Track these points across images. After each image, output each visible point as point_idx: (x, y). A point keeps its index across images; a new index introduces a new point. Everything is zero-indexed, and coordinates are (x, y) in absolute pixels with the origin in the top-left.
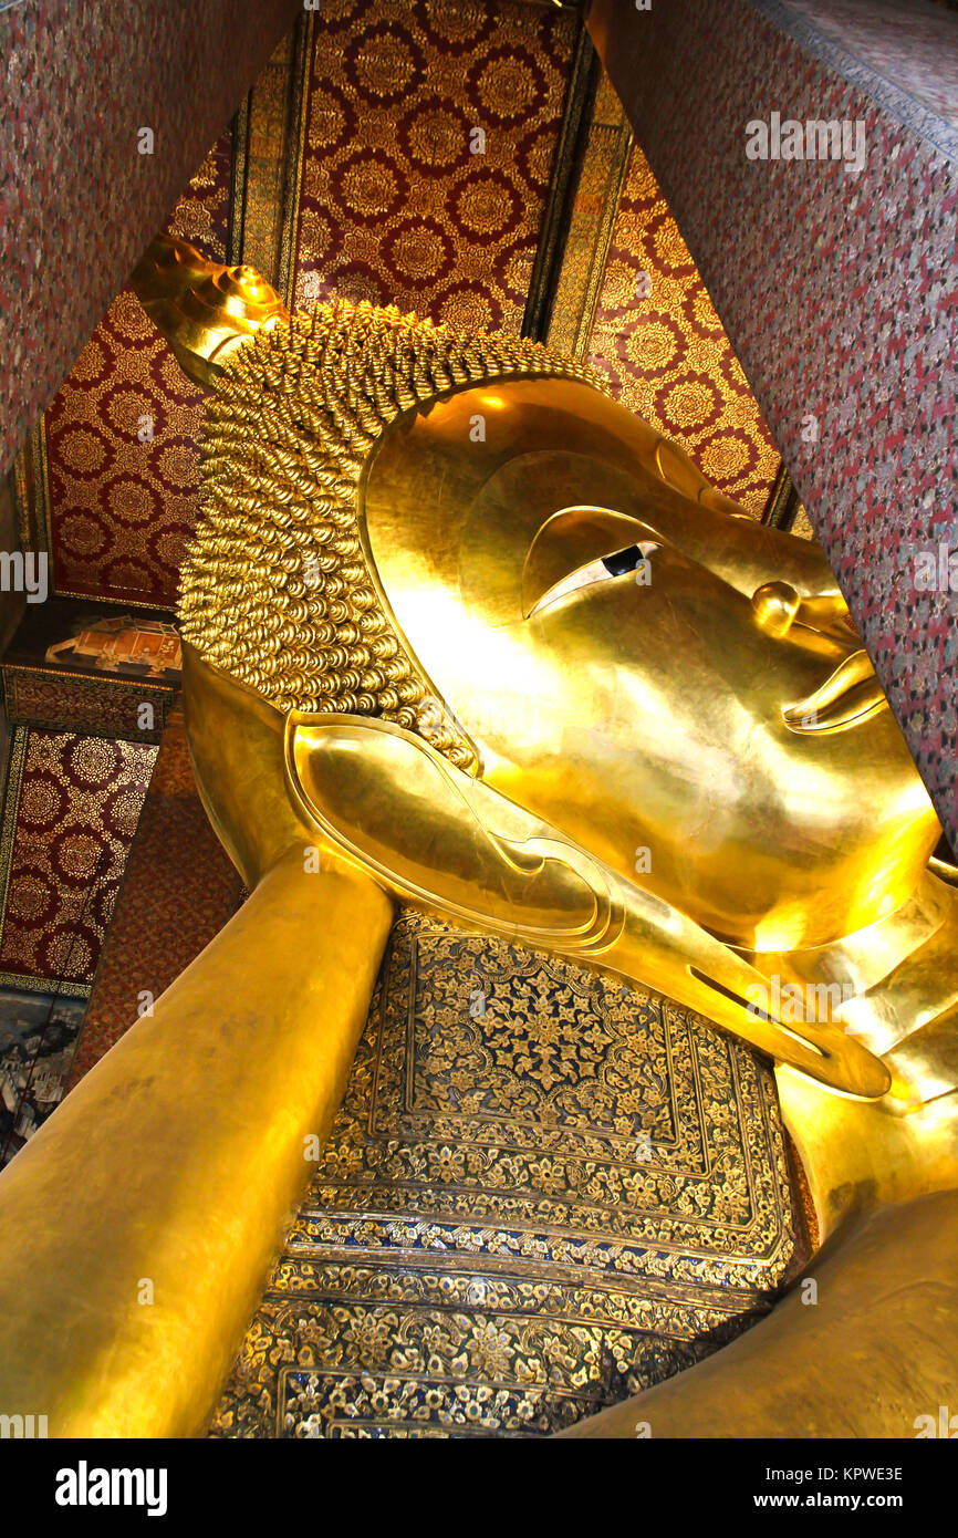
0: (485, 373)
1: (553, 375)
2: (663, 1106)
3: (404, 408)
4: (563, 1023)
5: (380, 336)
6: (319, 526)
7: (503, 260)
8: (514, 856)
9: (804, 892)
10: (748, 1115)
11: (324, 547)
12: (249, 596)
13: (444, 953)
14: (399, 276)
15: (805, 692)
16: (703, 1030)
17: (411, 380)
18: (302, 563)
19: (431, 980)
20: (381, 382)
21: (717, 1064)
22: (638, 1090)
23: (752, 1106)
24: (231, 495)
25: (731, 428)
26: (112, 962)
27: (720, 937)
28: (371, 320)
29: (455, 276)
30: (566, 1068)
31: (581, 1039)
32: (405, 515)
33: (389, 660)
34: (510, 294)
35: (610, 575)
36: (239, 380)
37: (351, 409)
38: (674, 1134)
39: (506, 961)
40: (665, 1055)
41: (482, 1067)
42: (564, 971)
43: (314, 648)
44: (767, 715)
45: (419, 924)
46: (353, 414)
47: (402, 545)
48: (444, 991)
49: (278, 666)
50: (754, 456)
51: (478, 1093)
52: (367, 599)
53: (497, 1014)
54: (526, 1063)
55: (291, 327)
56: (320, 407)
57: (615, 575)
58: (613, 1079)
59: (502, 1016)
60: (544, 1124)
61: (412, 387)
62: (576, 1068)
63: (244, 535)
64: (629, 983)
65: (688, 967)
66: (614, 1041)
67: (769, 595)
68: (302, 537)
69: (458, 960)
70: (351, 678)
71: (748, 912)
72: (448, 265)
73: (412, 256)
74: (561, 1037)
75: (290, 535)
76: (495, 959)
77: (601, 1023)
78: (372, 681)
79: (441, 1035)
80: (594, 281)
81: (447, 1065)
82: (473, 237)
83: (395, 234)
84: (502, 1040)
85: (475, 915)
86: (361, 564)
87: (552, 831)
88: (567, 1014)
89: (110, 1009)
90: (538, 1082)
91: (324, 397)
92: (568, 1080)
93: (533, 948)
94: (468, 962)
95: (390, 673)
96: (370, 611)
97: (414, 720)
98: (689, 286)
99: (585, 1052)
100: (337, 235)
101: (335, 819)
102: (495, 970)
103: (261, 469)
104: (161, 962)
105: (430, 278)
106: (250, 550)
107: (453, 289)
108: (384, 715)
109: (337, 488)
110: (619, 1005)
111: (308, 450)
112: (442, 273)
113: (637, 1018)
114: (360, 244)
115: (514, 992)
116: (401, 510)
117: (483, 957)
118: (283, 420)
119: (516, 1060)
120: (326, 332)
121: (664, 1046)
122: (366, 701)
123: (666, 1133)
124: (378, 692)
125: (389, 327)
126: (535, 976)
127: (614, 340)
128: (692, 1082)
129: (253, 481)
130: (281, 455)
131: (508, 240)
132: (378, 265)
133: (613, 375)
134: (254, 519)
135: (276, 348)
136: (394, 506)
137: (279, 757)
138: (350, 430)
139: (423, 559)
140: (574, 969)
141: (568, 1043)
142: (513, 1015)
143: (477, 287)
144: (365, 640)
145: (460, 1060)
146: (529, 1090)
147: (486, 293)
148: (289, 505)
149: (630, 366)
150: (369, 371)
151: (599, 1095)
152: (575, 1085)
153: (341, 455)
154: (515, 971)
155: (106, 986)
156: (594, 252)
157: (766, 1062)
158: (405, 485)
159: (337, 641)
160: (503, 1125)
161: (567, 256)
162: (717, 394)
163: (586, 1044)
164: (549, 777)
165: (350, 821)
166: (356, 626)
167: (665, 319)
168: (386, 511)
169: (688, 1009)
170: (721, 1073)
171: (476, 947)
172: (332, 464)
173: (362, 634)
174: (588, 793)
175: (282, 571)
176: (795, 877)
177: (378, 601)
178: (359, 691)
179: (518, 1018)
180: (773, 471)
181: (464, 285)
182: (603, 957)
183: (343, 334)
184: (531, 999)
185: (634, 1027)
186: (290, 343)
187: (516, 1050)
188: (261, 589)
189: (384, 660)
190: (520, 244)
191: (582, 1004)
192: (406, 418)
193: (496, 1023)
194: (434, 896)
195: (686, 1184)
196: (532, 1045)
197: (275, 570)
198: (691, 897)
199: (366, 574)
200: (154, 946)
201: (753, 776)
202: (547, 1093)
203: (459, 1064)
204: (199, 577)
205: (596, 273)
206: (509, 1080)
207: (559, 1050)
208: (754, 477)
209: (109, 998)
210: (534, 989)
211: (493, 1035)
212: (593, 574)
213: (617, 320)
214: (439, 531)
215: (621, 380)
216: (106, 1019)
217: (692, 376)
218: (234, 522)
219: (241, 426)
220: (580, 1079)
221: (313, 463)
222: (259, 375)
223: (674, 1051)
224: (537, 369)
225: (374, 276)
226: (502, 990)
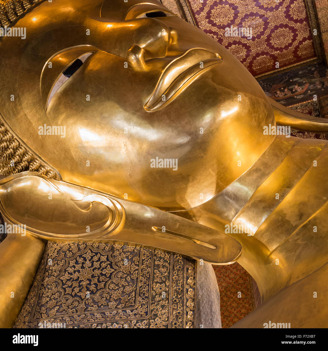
2: (132, 292)
4: (94, 269)
8: (81, 206)
13: (55, 255)
16: (160, 253)
21: (163, 266)
22: (122, 288)
30: (92, 287)
31: (101, 273)
38: (135, 303)
39: (76, 250)
40: (137, 270)
41: (60, 296)
42: (98, 247)
48: (52, 270)
51: (56, 307)
53: (69, 273)
54: (77, 290)
58: (112, 286)
59: (71, 273)
60: (78, 313)
65: (153, 228)
66: (116, 270)
69: (59, 256)
74: (93, 275)
76: (71, 251)
77: (111, 265)
79: (48, 288)
81: (48, 299)
84: (69, 283)
88: (96, 265)
90: (80, 296)
92: (92, 293)
93: (87, 241)
94: (62, 255)
99: (102, 278)
102: (71, 255)
110: (120, 254)
113: (128, 257)
115: (77, 262)
117: (68, 252)
119: (73, 290)
121: (138, 266)
123: (132, 303)
126: (86, 253)
128: (149, 278)
141: (95, 277)
145: (53, 296)
146: (76, 300)
154: (78, 254)
160: (62, 318)
163: (103, 275)
171: (65, 249)
182: (112, 237)
184: (83, 263)
187: (74, 286)
193: (68, 277)
195: (137, 322)
196: (80, 282)
202: (82, 300)
203: (52, 298)
206: (69, 299)
207: (91, 281)
210: (85, 259)
211: (66, 282)
212: (61, 81)
220: (97, 290)
223: (143, 267)
226: (72, 263)
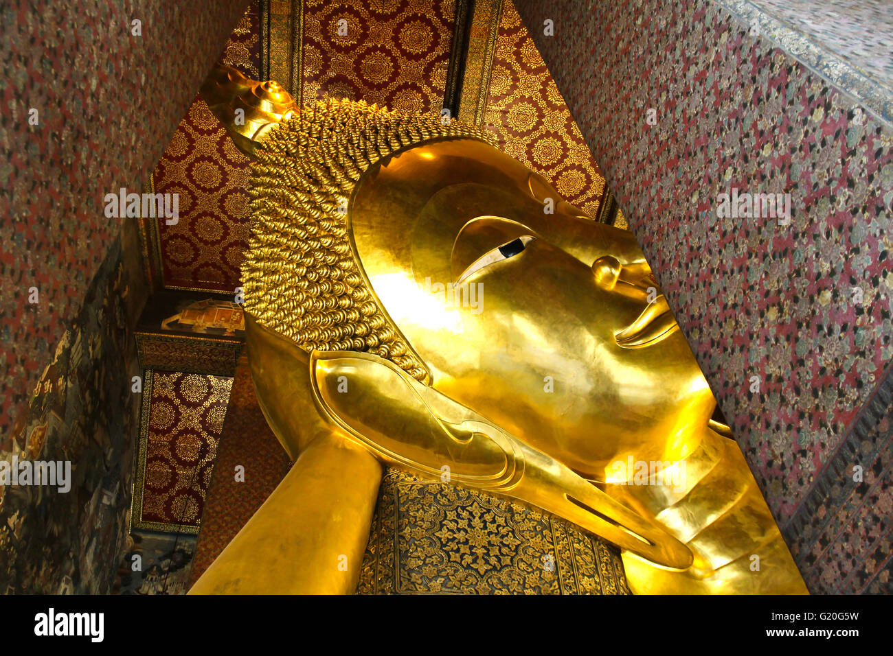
0: (421, 138)
1: (463, 137)
2: (554, 581)
3: (373, 162)
4: (490, 533)
5: (356, 119)
6: (324, 237)
7: (428, 70)
8: (454, 432)
9: (634, 445)
10: (606, 584)
11: (328, 249)
12: (284, 281)
13: (415, 494)
14: (365, 82)
15: (628, 323)
16: (576, 533)
17: (376, 145)
18: (315, 260)
19: (407, 511)
20: (358, 147)
21: (586, 553)
22: (538, 572)
23: (609, 578)
24: (270, 221)
25: (574, 164)
26: (211, 511)
27: (584, 476)
28: (350, 110)
29: (400, 81)
30: (493, 561)
31: (502, 543)
32: (377, 227)
33: (371, 316)
34: (434, 90)
35: (504, 257)
36: (271, 151)
37: (340, 165)
39: (452, 497)
40: (553, 550)
41: (441, 562)
42: (489, 501)
43: (326, 311)
44: (604, 338)
45: (398, 477)
46: (341, 167)
47: (376, 246)
48: (415, 517)
49: (304, 324)
50: (589, 181)
51: (440, 579)
52: (356, 280)
53: (449, 530)
54: (469, 559)
55: (301, 116)
56: (321, 164)
57: (507, 257)
58: (522, 565)
59: (452, 531)
61: (377, 149)
62: (499, 560)
63: (279, 245)
64: (529, 507)
65: (565, 495)
66: (522, 542)
67: (602, 264)
68: (314, 244)
69: (423, 498)
70: (349, 329)
71: (599, 459)
72: (396, 74)
73: (373, 70)
74: (489, 542)
75: (307, 243)
76: (446, 496)
77: (513, 532)
78: (362, 330)
79: (415, 544)
80: (485, 79)
81: (420, 563)
82: (410, 56)
83: (362, 57)
84: (453, 545)
85: (432, 470)
86: (351, 259)
87: (476, 415)
88: (491, 527)
89: (212, 540)
90: (476, 570)
91: (324, 158)
92: (495, 568)
93: (469, 488)
94: (429, 498)
95: (372, 324)
96: (358, 287)
97: (389, 352)
98: (543, 79)
99: (504, 550)
100: (327, 60)
101: (342, 414)
102: (446, 502)
103: (287, 204)
104: (242, 510)
105: (384, 82)
106: (283, 254)
107: (399, 89)
108: (370, 351)
109: (334, 213)
110: (523, 520)
111: (315, 190)
112: (392, 79)
113: (535, 528)
114: (342, 64)
115: (459, 516)
116: (374, 224)
117: (439, 495)
118: (299, 173)
119: (462, 557)
120: (323, 118)
121: (553, 544)
122: (359, 342)
124: (366, 336)
125: (361, 113)
126: (471, 505)
127: (499, 115)
128: (571, 565)
129: (283, 211)
130: (299, 195)
131: (430, 57)
132: (353, 76)
133: (500, 136)
134: (284, 234)
135: (293, 129)
136: (370, 222)
137: (307, 379)
138: (339, 177)
139: (389, 253)
140: (495, 500)
141: (494, 545)
142: (459, 530)
143: (414, 87)
144: (356, 305)
145: (428, 559)
146: (471, 575)
147: (419, 90)
148: (305, 225)
149: (510, 130)
150: (350, 141)
151: (514, 576)
152: (499, 571)
153: (336, 192)
154: (458, 503)
155: (208, 526)
156: (484, 61)
157: (616, 551)
158: (376, 209)
159: (339, 307)
161: (468, 64)
162: (564, 144)
163: (505, 545)
164: (473, 384)
165: (354, 416)
166: (350, 297)
167: (530, 100)
168: (365, 225)
169: (567, 521)
170: (588, 559)
171: (434, 490)
172: (331, 198)
173: (354, 302)
174: (497, 392)
175: (303, 266)
176: (628, 436)
177: (363, 281)
178: (354, 337)
179: (462, 531)
180: (601, 190)
181: (406, 86)
182: (512, 492)
183: (333, 119)
184: (470, 520)
185: (534, 534)
186: (301, 126)
187: (462, 551)
188: (291, 277)
189: (368, 317)
190: (439, 59)
191: (501, 521)
192: (374, 168)
193: (449, 535)
194: (406, 460)
196: (471, 547)
197: (299, 265)
198: (564, 451)
199: (354, 265)
200: (237, 500)
201: (600, 376)
202: (482, 576)
203: (427, 562)
204: (252, 272)
205: (486, 74)
206: (458, 570)
207: (488, 550)
208: (590, 194)
209: (211, 533)
210: (471, 513)
211: (447, 542)
212: (494, 257)
213: (500, 102)
214: (398, 236)
215: (505, 139)
216: (209, 546)
217: (548, 134)
218: (273, 237)
219: (273, 178)
220: (502, 567)
221: (319, 199)
222: (283, 147)
223: (559, 547)
224: (453, 134)
225: (351, 83)
226: (451, 515)
